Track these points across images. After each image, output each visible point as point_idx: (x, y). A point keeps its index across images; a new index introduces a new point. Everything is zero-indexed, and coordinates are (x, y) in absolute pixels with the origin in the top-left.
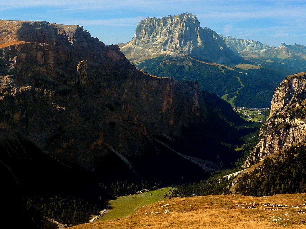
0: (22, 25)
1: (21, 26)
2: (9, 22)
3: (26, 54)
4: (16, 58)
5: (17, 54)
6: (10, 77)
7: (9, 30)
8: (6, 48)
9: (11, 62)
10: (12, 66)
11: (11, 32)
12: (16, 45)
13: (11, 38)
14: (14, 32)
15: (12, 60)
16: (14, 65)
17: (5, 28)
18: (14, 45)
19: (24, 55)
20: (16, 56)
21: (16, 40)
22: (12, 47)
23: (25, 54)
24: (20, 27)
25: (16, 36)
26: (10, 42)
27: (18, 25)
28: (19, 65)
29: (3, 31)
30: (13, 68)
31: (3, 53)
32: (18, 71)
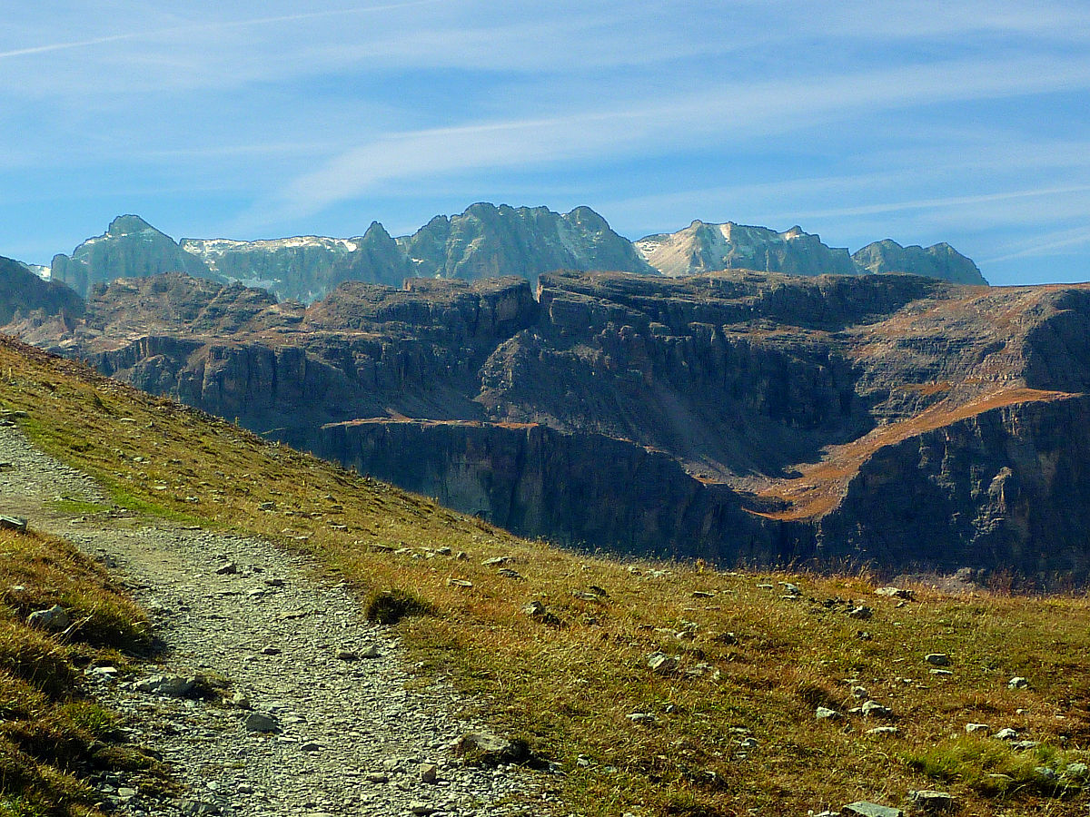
0: (1059, 305)
1: (1049, 312)
2: (996, 297)
3: (1057, 456)
4: (1007, 479)
5: (1014, 456)
6: (972, 578)
7: (990, 334)
8: (959, 428)
9: (982, 499)
10: (985, 522)
11: (999, 346)
12: (1007, 410)
13: (996, 378)
14: (1011, 347)
15: (985, 486)
16: (997, 515)
17: (974, 327)
18: (996, 412)
19: (1047, 464)
20: (1005, 468)
21: (1017, 384)
22: (990, 419)
23: (1055, 455)
24: (1046, 318)
25: (1021, 365)
26: (987, 398)
27: (1037, 310)
28: (1022, 513)
29: (964, 342)
30: (991, 529)
31: (943, 457)
32: (1016, 549)
